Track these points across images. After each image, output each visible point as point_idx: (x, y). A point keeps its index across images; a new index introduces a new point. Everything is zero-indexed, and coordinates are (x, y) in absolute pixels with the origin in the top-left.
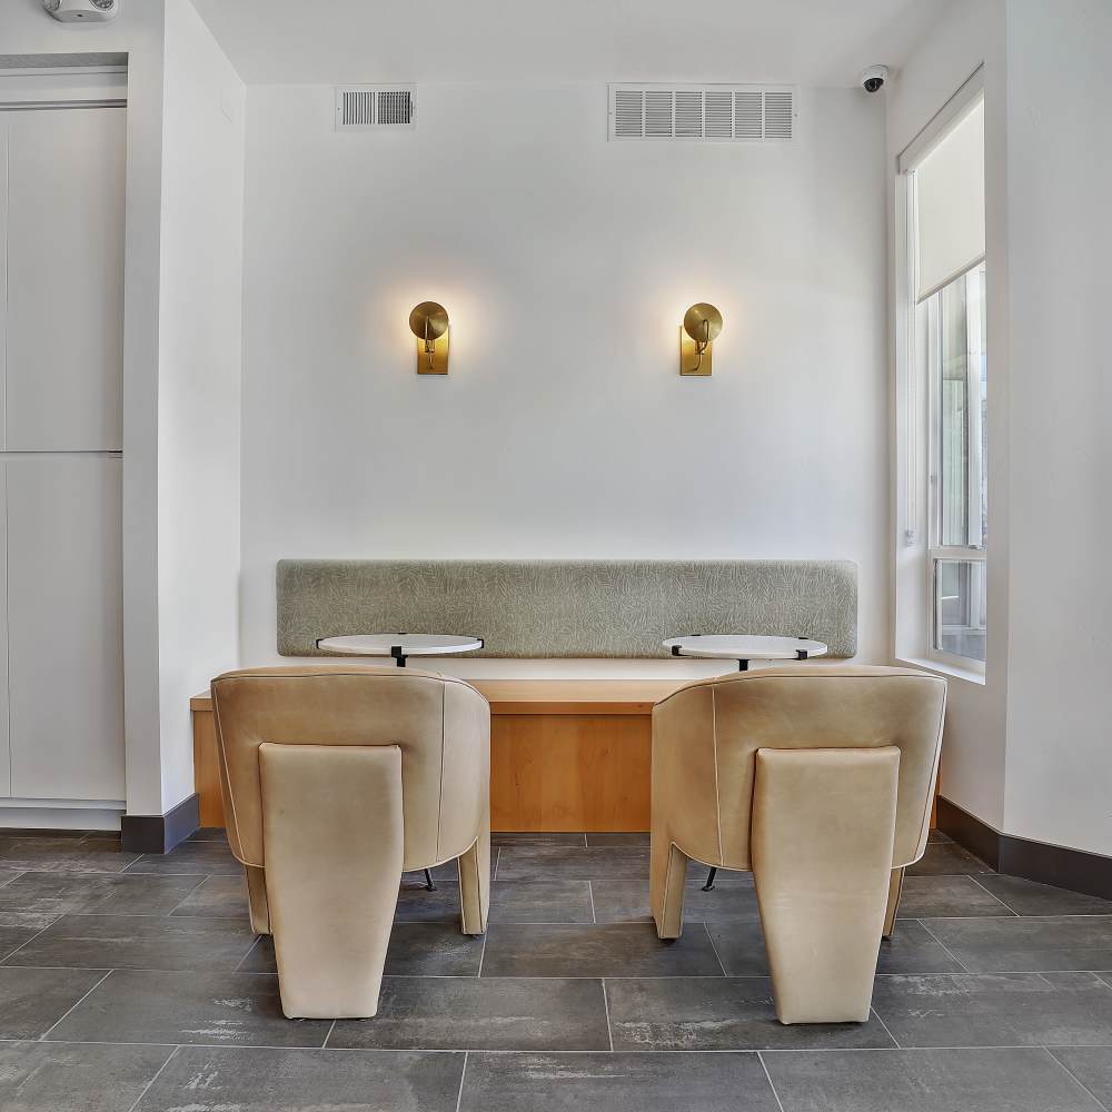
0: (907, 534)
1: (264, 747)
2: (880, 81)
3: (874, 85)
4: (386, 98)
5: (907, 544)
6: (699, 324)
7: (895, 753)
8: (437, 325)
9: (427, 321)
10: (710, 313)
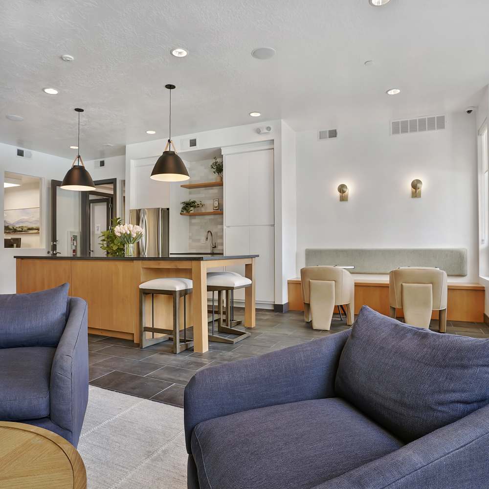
0: (483, 240)
1: (310, 280)
2: (471, 111)
3: (469, 112)
4: (330, 131)
5: (483, 243)
6: (415, 185)
7: (431, 285)
8: (345, 189)
9: (342, 189)
10: (419, 181)
